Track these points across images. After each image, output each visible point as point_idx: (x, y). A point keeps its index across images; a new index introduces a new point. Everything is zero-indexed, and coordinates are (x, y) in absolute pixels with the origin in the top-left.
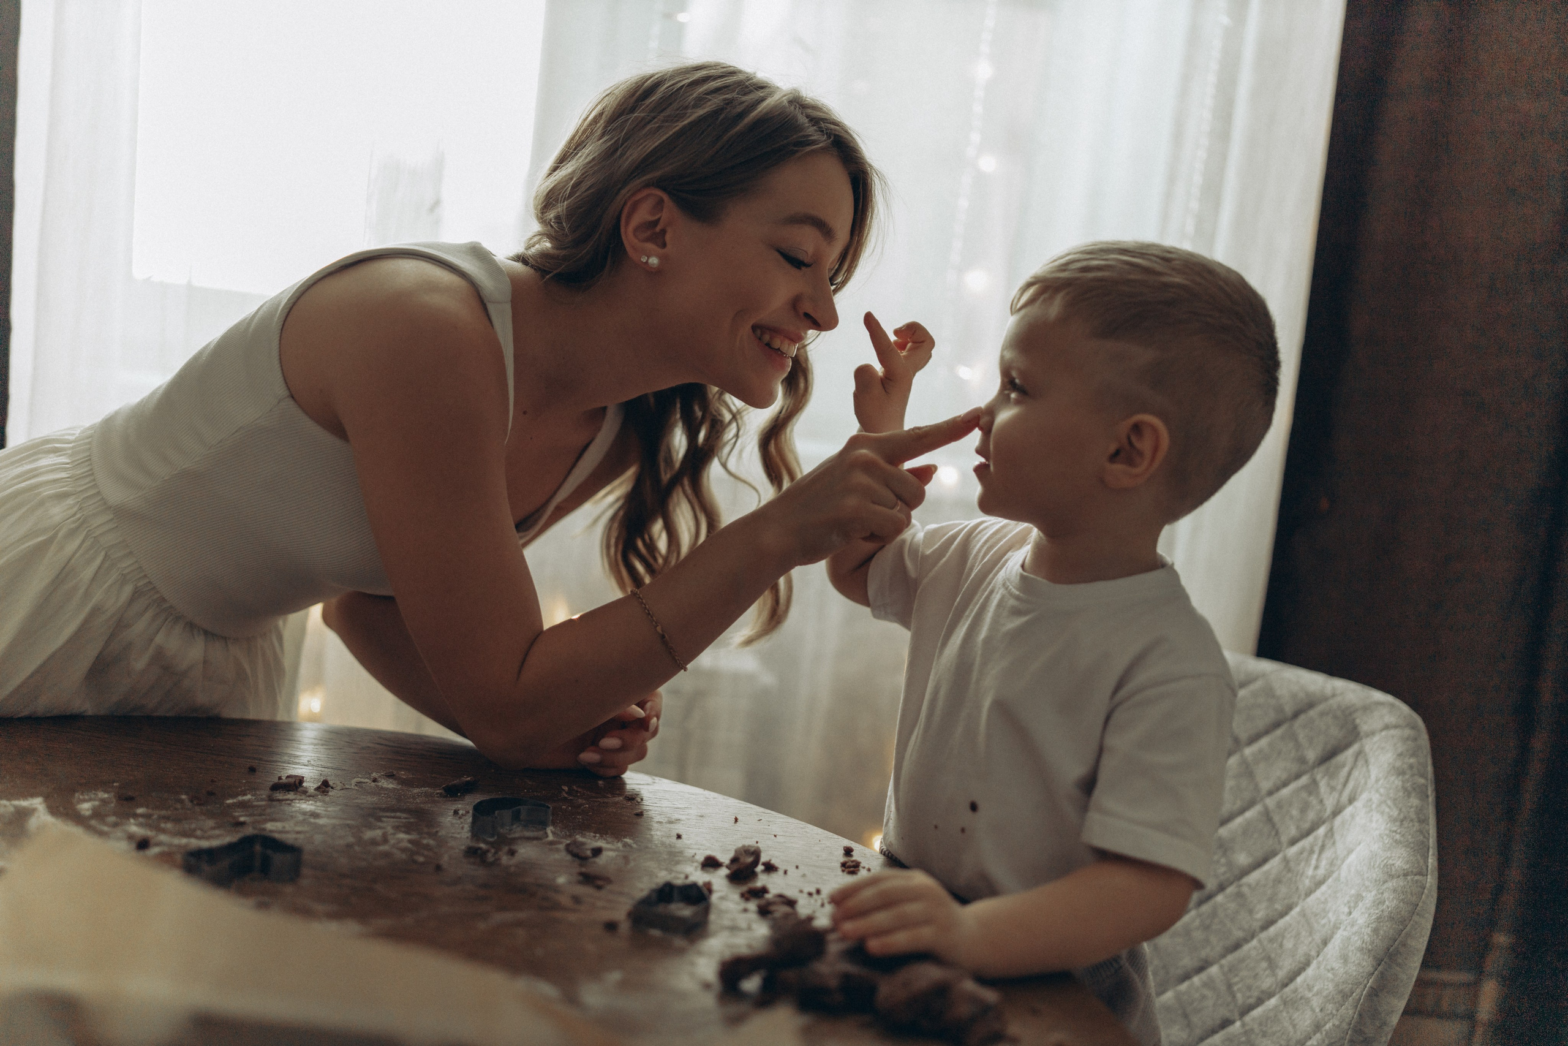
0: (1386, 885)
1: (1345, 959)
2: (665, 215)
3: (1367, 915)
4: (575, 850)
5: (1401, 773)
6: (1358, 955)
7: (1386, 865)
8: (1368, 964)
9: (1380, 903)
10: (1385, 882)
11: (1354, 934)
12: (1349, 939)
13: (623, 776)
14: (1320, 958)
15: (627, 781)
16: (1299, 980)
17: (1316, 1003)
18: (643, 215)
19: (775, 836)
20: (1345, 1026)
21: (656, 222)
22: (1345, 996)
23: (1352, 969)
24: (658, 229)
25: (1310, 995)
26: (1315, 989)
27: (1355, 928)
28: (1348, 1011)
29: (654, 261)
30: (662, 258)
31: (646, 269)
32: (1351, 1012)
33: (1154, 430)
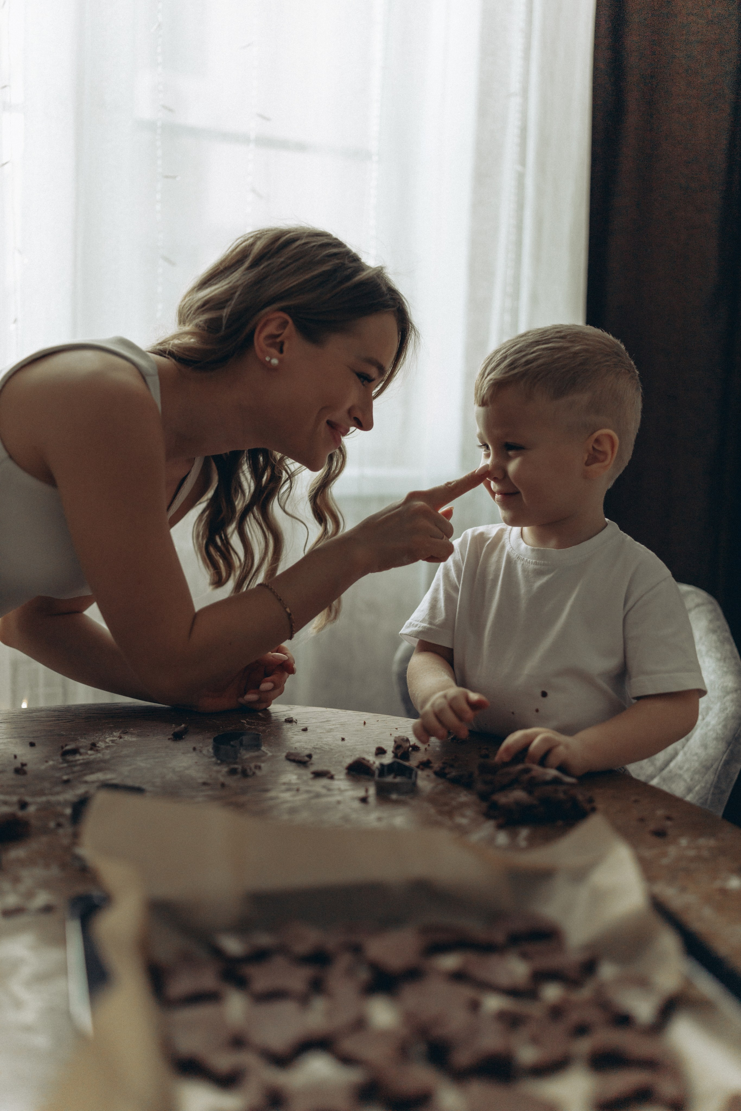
0: (726, 699)
1: (705, 746)
2: (287, 332)
3: (717, 718)
4: (292, 757)
5: (714, 631)
6: (715, 742)
7: (722, 687)
8: (722, 746)
9: (724, 710)
10: (725, 697)
11: (710, 730)
12: (706, 734)
13: (269, 708)
14: (686, 749)
15: (271, 711)
16: (672, 765)
17: (687, 776)
18: (271, 329)
19: (397, 729)
20: (708, 786)
21: (278, 336)
22: (707, 768)
23: (711, 751)
24: (278, 340)
25: (681, 772)
26: (685, 768)
27: (709, 728)
28: (710, 777)
29: (275, 361)
30: (280, 361)
31: (267, 367)
32: (712, 777)
33: (610, 437)
